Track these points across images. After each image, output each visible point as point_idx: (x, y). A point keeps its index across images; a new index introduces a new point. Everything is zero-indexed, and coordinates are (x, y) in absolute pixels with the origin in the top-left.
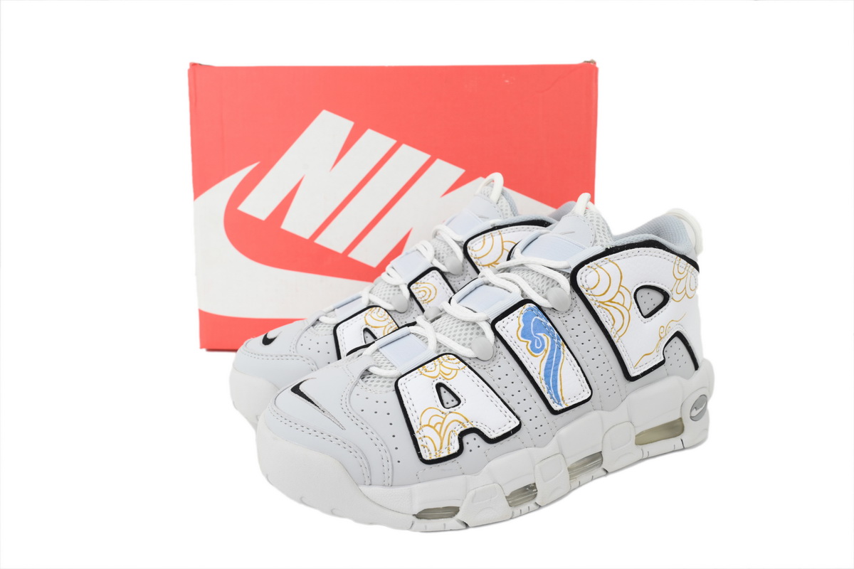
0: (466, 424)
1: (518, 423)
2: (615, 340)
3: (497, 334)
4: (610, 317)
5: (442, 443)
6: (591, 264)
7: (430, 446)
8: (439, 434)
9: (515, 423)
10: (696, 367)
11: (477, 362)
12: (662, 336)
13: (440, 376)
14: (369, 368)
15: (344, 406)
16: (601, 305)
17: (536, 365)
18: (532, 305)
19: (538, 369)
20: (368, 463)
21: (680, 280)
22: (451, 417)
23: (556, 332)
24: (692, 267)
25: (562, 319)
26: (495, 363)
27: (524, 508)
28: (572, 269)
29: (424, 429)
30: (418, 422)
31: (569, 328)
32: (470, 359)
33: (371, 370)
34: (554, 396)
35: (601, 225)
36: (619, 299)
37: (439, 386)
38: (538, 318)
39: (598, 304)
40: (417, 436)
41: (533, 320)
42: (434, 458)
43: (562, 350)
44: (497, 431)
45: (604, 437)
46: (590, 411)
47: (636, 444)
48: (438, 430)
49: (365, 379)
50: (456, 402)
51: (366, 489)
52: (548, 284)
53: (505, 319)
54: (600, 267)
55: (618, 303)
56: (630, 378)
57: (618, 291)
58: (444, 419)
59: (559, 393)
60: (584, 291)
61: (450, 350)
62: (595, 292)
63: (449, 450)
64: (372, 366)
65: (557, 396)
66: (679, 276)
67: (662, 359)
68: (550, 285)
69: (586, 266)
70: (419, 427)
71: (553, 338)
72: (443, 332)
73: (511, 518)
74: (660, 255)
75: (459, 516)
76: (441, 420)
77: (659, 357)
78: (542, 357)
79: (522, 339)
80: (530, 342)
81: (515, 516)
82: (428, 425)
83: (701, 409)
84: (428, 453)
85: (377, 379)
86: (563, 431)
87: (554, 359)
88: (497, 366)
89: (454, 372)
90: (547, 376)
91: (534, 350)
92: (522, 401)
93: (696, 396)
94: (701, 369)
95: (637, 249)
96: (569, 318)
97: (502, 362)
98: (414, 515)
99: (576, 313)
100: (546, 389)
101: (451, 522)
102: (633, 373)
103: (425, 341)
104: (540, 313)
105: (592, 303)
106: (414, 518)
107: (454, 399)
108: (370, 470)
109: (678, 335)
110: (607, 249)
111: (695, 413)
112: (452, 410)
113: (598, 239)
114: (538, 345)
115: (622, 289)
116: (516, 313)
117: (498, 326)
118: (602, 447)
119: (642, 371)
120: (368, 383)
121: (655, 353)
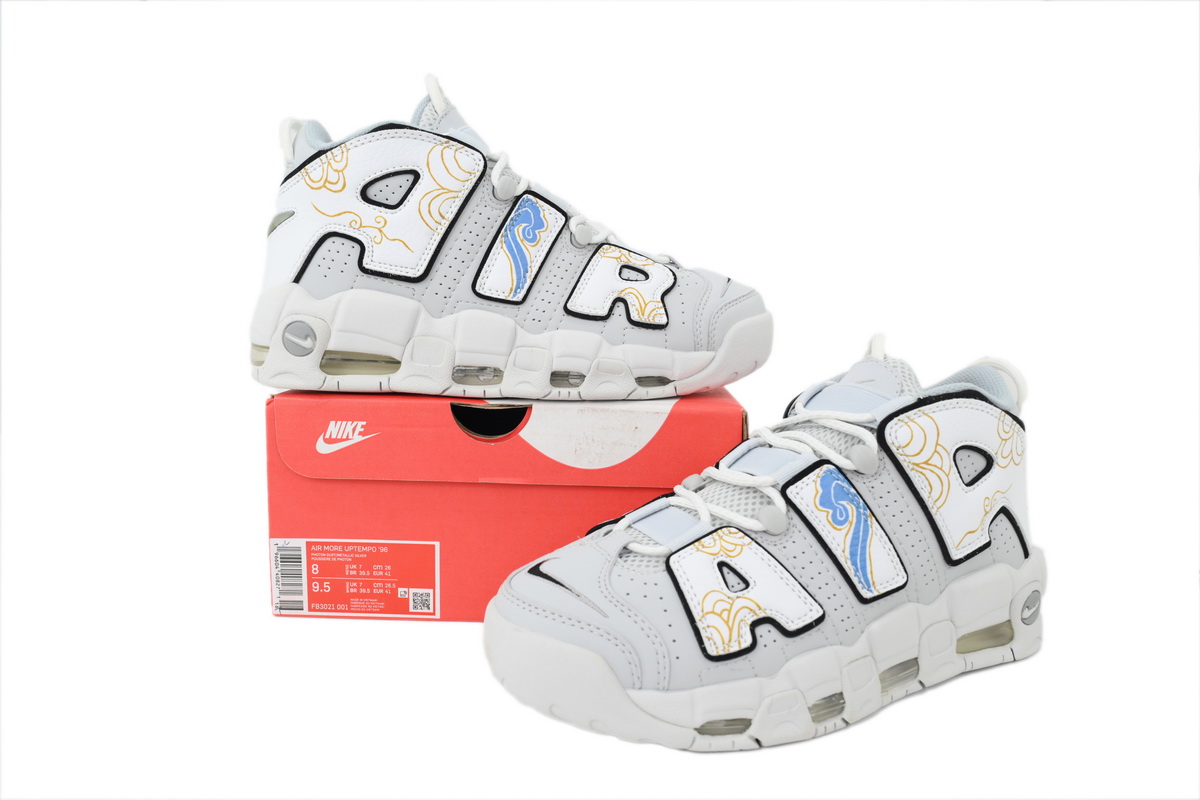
0: (758, 612)
1: (821, 613)
2: (933, 512)
3: (789, 502)
4: (926, 483)
5: (731, 635)
6: (901, 417)
7: (717, 637)
8: (727, 623)
9: (817, 614)
10: (1026, 555)
11: (765, 536)
12: (988, 509)
13: (722, 553)
14: (628, 544)
15: (603, 589)
16: (916, 467)
17: (839, 541)
18: (831, 467)
19: (842, 547)
20: (639, 659)
21: (1006, 440)
22: (739, 603)
23: (861, 501)
24: (1018, 425)
25: (868, 484)
26: (788, 537)
27: (830, 724)
28: (878, 423)
29: (708, 616)
30: (699, 608)
31: (877, 496)
32: (756, 532)
33: (631, 547)
34: (862, 580)
35: (907, 372)
36: (936, 460)
37: (721, 565)
38: (839, 482)
39: (911, 466)
40: (700, 625)
41: (834, 485)
42: (722, 653)
43: (869, 523)
44: (796, 621)
45: (920, 638)
46: (904, 603)
47: (957, 652)
48: (726, 618)
49: (624, 558)
50: (743, 586)
51: (634, 694)
52: (846, 442)
53: (799, 483)
54: (912, 421)
55: (935, 466)
56: (951, 562)
57: (936, 451)
58: (732, 605)
59: (869, 576)
60: (894, 449)
61: (729, 522)
62: (908, 451)
63: (739, 643)
64: (632, 542)
65: (867, 581)
66: (1005, 436)
67: (988, 540)
68: (849, 444)
69: (896, 419)
70: (701, 614)
71: (858, 507)
72: (716, 502)
73: (814, 738)
74: (982, 408)
75: (752, 731)
76: (728, 607)
77: (984, 537)
78: (847, 529)
79: (821, 508)
80: (831, 511)
81: (819, 734)
82: (713, 612)
83: (1034, 609)
84: (714, 648)
85: (638, 558)
86: (875, 626)
87: (861, 533)
88: (790, 542)
89: (739, 548)
90: (853, 555)
91: (837, 522)
92: (823, 586)
93: (1028, 592)
94: (1031, 556)
95: (955, 400)
96: (877, 484)
97: (797, 536)
98: (696, 729)
99: (885, 477)
100: (853, 571)
101: (742, 739)
102: (956, 555)
103: (694, 513)
104: (841, 476)
105: (905, 465)
106: (696, 733)
107: (741, 582)
108: (641, 668)
109: (1004, 511)
110: (919, 399)
111: (1027, 613)
112: (739, 594)
113: (905, 388)
114: (841, 516)
115: (939, 449)
116: (812, 476)
117: (791, 491)
118: (919, 651)
119: (966, 554)
120: (629, 562)
121: (979, 532)
